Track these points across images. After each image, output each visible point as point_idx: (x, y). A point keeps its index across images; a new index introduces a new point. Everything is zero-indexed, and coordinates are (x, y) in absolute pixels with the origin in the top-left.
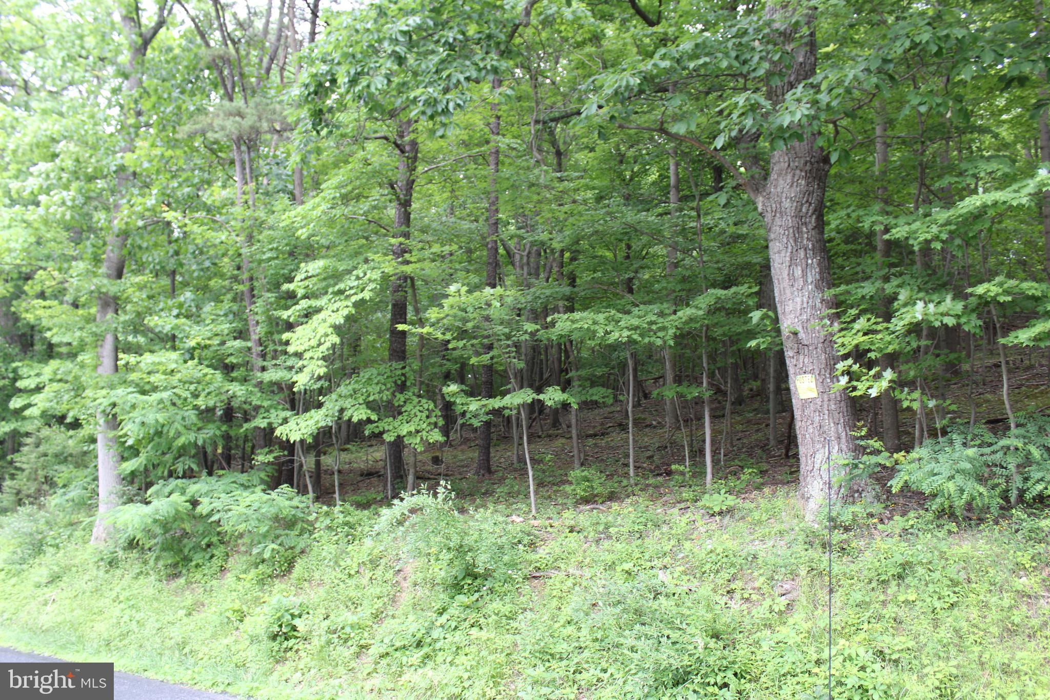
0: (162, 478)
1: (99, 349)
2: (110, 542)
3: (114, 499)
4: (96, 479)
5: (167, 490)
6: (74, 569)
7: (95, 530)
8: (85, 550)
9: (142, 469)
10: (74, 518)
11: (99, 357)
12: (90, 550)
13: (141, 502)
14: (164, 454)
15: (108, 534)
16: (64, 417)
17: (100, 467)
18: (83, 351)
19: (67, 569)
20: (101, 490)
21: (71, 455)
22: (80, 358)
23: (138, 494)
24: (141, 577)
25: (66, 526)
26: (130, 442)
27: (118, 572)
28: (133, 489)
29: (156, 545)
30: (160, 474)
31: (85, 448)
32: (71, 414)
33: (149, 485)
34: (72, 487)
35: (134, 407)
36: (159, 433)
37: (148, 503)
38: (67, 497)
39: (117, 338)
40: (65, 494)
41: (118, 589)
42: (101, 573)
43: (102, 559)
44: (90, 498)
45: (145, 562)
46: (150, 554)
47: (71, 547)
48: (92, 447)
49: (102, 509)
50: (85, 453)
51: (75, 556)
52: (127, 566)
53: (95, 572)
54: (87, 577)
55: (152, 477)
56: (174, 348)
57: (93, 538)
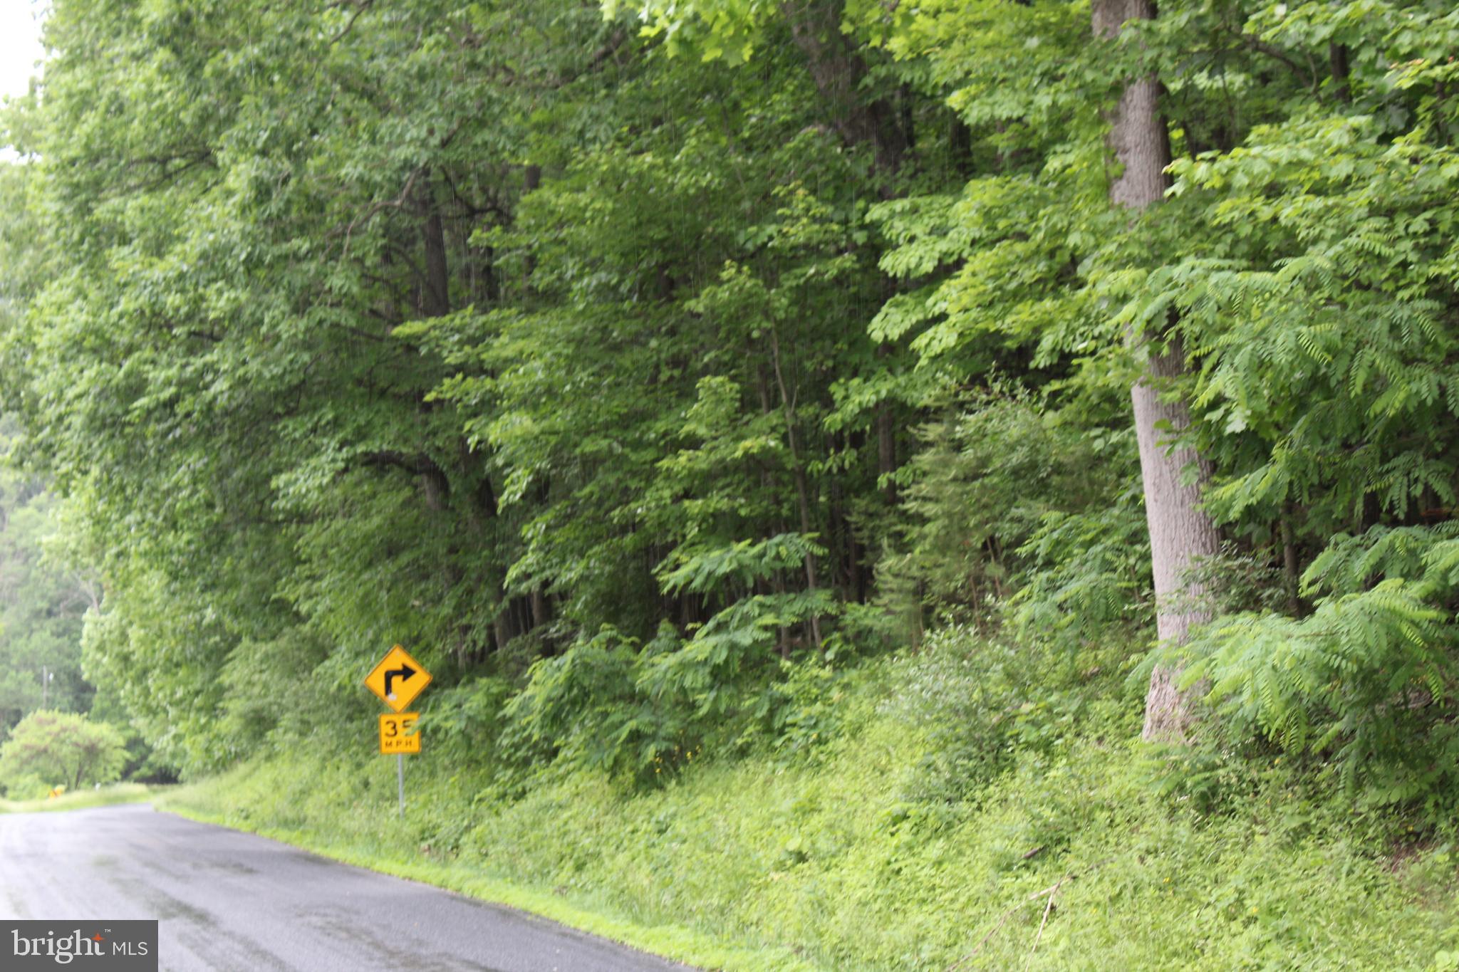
0: (1342, 525)
1: (1108, 128)
2: (1201, 732)
3: (1199, 596)
4: (1139, 536)
5: (1361, 566)
6: (1102, 817)
7: (1151, 696)
8: (1127, 758)
9: (1280, 499)
10: (1086, 660)
11: (1112, 152)
12: (1140, 761)
13: (1281, 608)
14: (1347, 446)
15: (1193, 707)
16: (1026, 350)
17: (1149, 497)
18: (1063, 139)
19: (1081, 816)
20: (1160, 568)
21: (1058, 469)
22: (1053, 164)
23: (1271, 581)
24: (1308, 843)
25: (1065, 686)
26: (1237, 424)
27: (1234, 828)
28: (1255, 565)
29: (1341, 738)
30: (1339, 511)
31: (1098, 445)
32: (1047, 343)
33: (1306, 550)
34: (1071, 565)
35: (1227, 309)
36: (1317, 382)
37: (1303, 609)
38: (1059, 597)
39: (1161, 89)
40: (1053, 586)
41: (1237, 879)
42: (1183, 830)
43: (1181, 788)
44: (1127, 595)
45: (1315, 797)
46: (1328, 769)
47: (1087, 750)
48: (1115, 437)
49: (1167, 628)
50: (1096, 461)
51: (1102, 779)
52: (1261, 807)
53: (1163, 826)
54: (1141, 843)
55: (1313, 524)
56: (1345, 98)
57: (1147, 722)
